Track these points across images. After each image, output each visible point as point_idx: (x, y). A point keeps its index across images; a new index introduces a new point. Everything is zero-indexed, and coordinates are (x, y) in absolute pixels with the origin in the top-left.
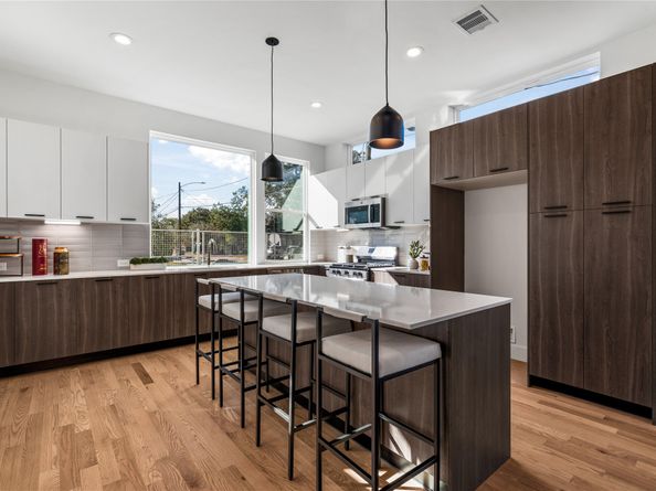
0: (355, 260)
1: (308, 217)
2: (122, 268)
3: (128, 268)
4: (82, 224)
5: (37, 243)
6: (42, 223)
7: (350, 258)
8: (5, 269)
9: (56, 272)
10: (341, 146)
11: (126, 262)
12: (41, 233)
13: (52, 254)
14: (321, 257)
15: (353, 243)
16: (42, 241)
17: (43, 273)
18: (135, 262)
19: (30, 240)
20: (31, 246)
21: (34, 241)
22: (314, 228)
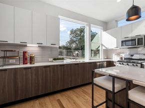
0: (123, 59)
1: (102, 45)
2: (50, 61)
3: (52, 61)
4: (39, 46)
5: (25, 53)
6: (26, 46)
7: (122, 58)
8: (15, 62)
9: (31, 63)
10: (114, 21)
11: (52, 59)
12: (26, 49)
13: (29, 57)
14: (106, 57)
15: (121, 53)
16: (26, 52)
17: (26, 64)
18: (55, 59)
19: (22, 52)
20: (22, 54)
21: (24, 52)
22: (105, 48)
